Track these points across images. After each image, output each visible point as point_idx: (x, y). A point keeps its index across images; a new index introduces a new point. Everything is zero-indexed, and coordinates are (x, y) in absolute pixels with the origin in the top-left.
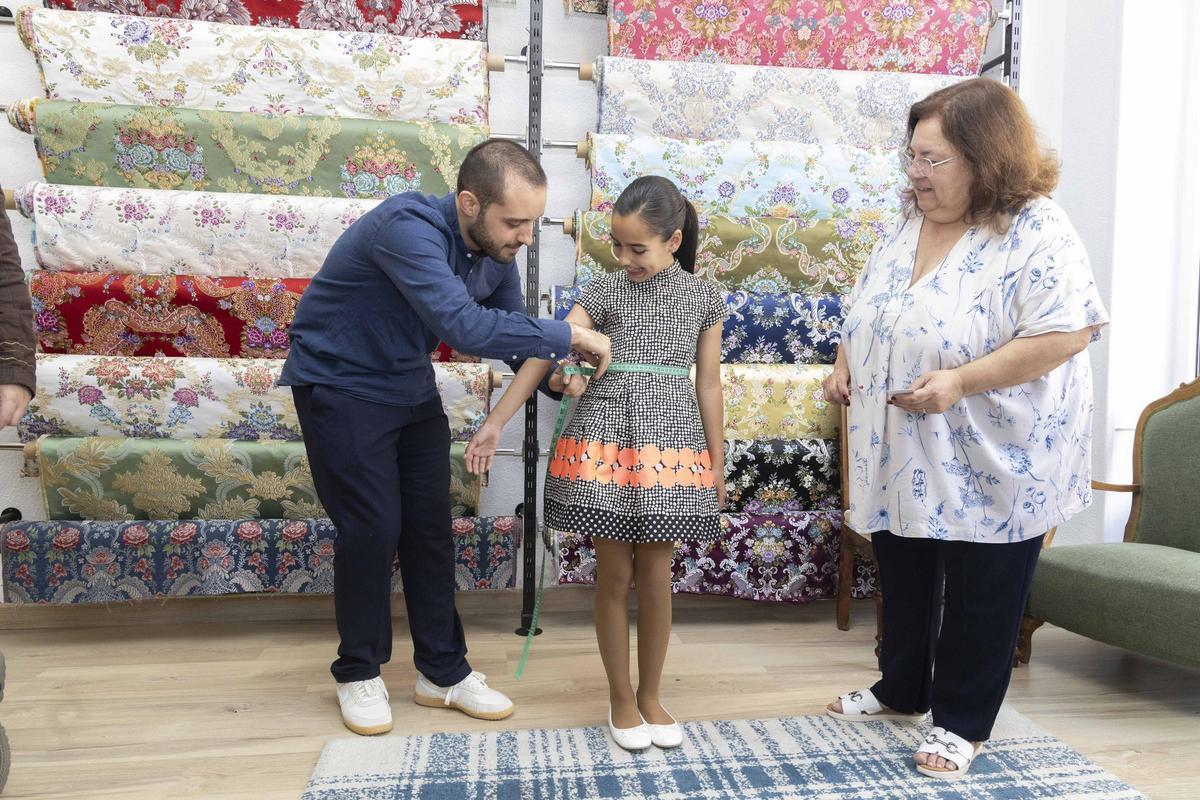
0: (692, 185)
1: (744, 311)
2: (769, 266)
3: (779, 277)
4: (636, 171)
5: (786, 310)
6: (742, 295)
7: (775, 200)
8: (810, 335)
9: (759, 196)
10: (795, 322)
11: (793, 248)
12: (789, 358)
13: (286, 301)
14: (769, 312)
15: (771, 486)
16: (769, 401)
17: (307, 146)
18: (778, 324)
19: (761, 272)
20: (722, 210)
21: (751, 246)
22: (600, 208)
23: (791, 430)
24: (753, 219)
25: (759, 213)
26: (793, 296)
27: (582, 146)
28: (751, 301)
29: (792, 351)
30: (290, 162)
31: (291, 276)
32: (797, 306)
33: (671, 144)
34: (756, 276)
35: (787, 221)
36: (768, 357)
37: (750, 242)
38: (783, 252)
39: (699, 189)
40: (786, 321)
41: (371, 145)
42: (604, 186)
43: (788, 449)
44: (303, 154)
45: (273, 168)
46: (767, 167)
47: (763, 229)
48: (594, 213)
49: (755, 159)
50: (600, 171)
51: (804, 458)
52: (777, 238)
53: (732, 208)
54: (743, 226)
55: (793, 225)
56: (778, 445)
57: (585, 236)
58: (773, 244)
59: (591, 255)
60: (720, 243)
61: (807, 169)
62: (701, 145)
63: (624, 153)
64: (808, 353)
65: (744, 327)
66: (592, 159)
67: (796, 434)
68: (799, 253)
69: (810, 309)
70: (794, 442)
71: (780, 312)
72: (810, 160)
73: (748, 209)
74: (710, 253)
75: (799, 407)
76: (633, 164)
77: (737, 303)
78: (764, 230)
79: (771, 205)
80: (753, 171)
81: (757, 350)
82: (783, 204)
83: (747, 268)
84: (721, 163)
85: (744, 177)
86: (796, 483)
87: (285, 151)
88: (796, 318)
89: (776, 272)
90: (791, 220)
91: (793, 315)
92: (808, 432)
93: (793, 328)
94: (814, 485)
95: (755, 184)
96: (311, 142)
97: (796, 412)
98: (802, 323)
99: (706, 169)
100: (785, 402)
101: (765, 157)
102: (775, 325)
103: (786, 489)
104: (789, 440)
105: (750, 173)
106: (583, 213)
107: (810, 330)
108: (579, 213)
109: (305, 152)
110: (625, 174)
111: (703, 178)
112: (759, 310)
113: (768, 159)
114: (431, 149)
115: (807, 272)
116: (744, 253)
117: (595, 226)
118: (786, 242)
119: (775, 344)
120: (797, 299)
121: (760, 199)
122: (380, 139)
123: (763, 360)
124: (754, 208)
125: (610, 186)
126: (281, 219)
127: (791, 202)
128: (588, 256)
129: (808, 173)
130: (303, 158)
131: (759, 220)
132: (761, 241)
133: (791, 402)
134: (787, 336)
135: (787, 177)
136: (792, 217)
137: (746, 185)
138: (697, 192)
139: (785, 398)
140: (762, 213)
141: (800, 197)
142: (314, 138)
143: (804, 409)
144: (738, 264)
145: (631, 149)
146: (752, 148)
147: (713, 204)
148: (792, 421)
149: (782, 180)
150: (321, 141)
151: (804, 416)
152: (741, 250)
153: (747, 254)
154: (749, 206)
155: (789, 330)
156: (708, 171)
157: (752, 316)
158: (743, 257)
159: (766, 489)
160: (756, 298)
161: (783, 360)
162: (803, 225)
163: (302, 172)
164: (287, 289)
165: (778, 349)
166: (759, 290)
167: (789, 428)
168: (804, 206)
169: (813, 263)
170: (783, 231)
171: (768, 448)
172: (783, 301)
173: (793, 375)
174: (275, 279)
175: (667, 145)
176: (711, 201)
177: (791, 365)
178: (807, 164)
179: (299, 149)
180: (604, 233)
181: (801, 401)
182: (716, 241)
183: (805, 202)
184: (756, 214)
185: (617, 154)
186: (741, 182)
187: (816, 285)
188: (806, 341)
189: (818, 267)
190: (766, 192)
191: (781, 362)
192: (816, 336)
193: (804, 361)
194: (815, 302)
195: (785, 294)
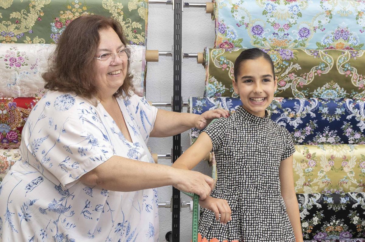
0: (282, 30)
1: (316, 111)
2: (332, 82)
3: (339, 88)
4: (244, 22)
5: (343, 110)
6: (314, 101)
7: (336, 38)
8: (358, 125)
9: (325, 36)
10: (349, 117)
11: (348, 70)
12: (345, 141)
13: (16, 113)
14: (332, 111)
15: (332, 224)
16: (332, 169)
17: (29, 12)
18: (338, 119)
19: (327, 85)
20: (301, 45)
21: (320, 69)
22: (221, 46)
23: (346, 186)
24: (321, 52)
25: (325, 46)
26: (348, 100)
27: (209, 6)
28: (320, 104)
29: (347, 135)
30: (17, 21)
31: (20, 95)
32: (350, 107)
33: (268, 4)
34: (323, 88)
35: (344, 53)
36: (331, 139)
37: (320, 67)
38: (341, 72)
39: (286, 33)
40: (343, 117)
41: (71, 10)
42: (224, 32)
43: (343, 200)
44: (26, 17)
45: (7, 26)
46: (331, 18)
47: (328, 58)
48: (217, 50)
49: (323, 14)
50: (221, 23)
51: (353, 206)
52: (337, 64)
53: (308, 44)
54: (315, 57)
55: (348, 55)
56: (336, 197)
57: (212, 65)
58: (335, 67)
59: (215, 78)
60: (300, 68)
61: (357, 19)
62: (288, 5)
63: (237, 11)
64: (358, 136)
65: (315, 121)
66: (216, 15)
67: (349, 188)
68: (352, 74)
69: (359, 109)
70: (347, 195)
71: (339, 111)
72: (359, 13)
73: (318, 44)
74: (293, 74)
75: (351, 172)
76: (243, 18)
77: (311, 106)
78: (329, 59)
79: (333, 41)
80: (322, 21)
81: (324, 135)
82: (341, 41)
83: (319, 82)
84: (301, 16)
85: (316, 24)
86: (348, 221)
87: (14, 15)
88: (349, 114)
89: (336, 85)
90: (347, 52)
91: (347, 113)
92: (357, 187)
93: (348, 121)
94: (360, 222)
95: (323, 28)
96: (31, 9)
97: (349, 175)
98: (354, 117)
99: (291, 20)
100: (342, 169)
101: (330, 11)
102: (336, 119)
103: (342, 225)
104: (344, 194)
105: (320, 22)
106: (210, 50)
107: (359, 122)
108: (208, 50)
109: (28, 16)
110: (237, 24)
111: (289, 26)
112: (325, 110)
113: (332, 13)
114: (110, 12)
115: (357, 85)
116: (316, 74)
117: (218, 59)
118: (343, 66)
119: (336, 131)
120: (350, 102)
121: (326, 38)
122: (77, 6)
123: (328, 141)
124: (322, 44)
125: (228, 32)
126: (13, 60)
127: (347, 39)
128: (213, 79)
129: (358, 21)
130: (26, 19)
131: (325, 52)
132: (327, 66)
133: (346, 169)
134: (344, 126)
135: (344, 24)
136: (347, 48)
137: (317, 30)
138: (285, 34)
139: (342, 167)
140: (328, 46)
141: (352, 36)
142: (34, 7)
143: (354, 173)
144: (312, 80)
145: (241, 8)
146: (321, 6)
147: (295, 41)
148: (346, 181)
149: (341, 25)
150: (38, 8)
151: (354, 178)
152: (314, 72)
153: (318, 75)
154: (319, 42)
155: (345, 123)
156: (292, 21)
157: (321, 114)
158: (315, 76)
159: (328, 225)
160: (323, 102)
161: (341, 140)
162: (354, 55)
163: (26, 28)
164: (18, 106)
165: (338, 134)
166: (325, 97)
167: (345, 185)
168: (355, 42)
169: (361, 79)
170: (341, 59)
171: (330, 200)
172: (341, 104)
173: (348, 151)
174: (9, 99)
175: (265, 5)
176: (294, 40)
177: (345, 145)
178: (358, 15)
179: (23, 13)
180: (224, 63)
181: (353, 168)
182: (298, 67)
183: (356, 39)
184: (324, 47)
185: (232, 12)
186: (314, 27)
187: (363, 93)
188: (356, 129)
189: (364, 82)
190: (330, 33)
191: (339, 142)
192: (363, 126)
193: (355, 141)
194: (362, 104)
195: (342, 99)
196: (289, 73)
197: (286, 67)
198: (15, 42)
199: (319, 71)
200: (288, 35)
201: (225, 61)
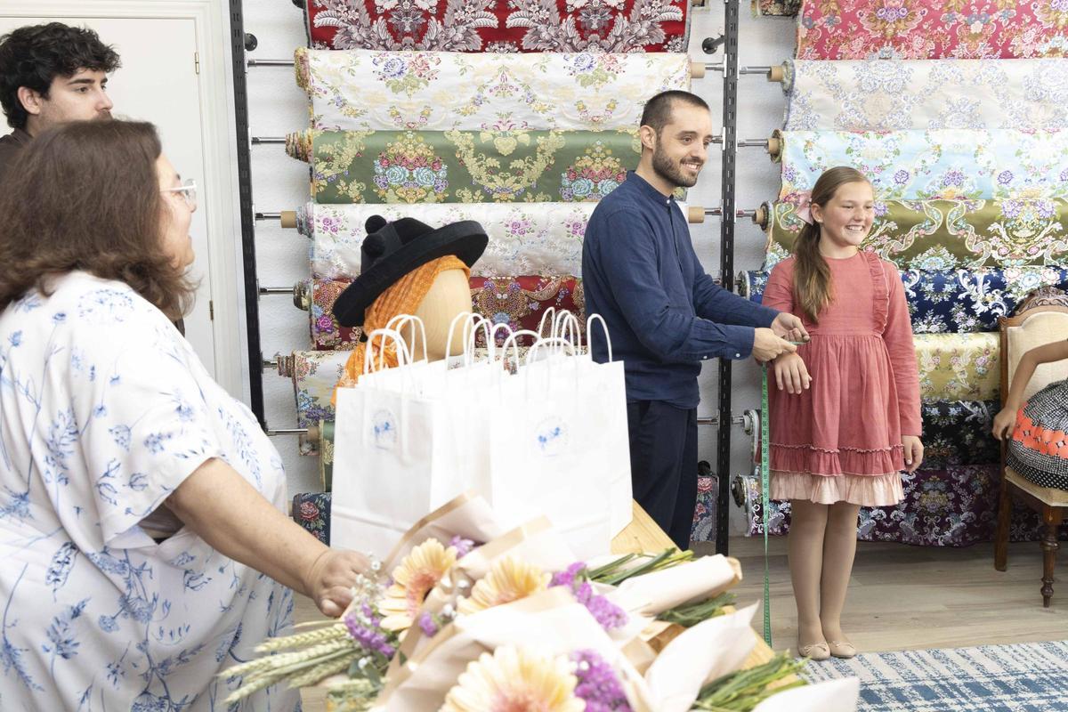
0: (872, 175)
1: (916, 288)
2: (939, 245)
3: (947, 254)
4: (821, 165)
5: (955, 286)
6: (915, 274)
7: (945, 184)
8: (974, 307)
9: (930, 181)
10: (961, 296)
11: (962, 228)
12: (953, 328)
13: (520, 298)
14: (939, 288)
15: (935, 444)
16: (936, 368)
17: (535, 159)
18: (946, 299)
19: (931, 250)
20: (896, 195)
21: (923, 229)
22: (788, 199)
23: (954, 394)
24: (925, 203)
25: (929, 195)
26: (961, 272)
27: (772, 145)
28: (923, 279)
29: (957, 321)
30: (518, 172)
31: (521, 273)
32: (964, 282)
33: (854, 139)
34: (926, 255)
35: (957, 204)
36: (934, 328)
37: (923, 226)
38: (952, 232)
39: (877, 179)
40: (954, 296)
41: (590, 155)
42: (793, 180)
43: (953, 411)
44: (530, 166)
45: (505, 179)
46: (939, 155)
47: (935, 213)
48: (783, 206)
49: (928, 150)
50: (789, 167)
51: (967, 419)
52: (947, 221)
53: (905, 193)
54: (917, 212)
55: (962, 208)
56: (943, 406)
57: (777, 227)
58: (944, 225)
59: (780, 244)
60: (896, 228)
61: (975, 156)
62: (881, 139)
63: (811, 150)
64: (971, 322)
65: (915, 303)
66: (782, 157)
67: (959, 396)
68: (967, 234)
69: (976, 284)
70: (958, 405)
71: (948, 288)
72: (979, 147)
73: (920, 193)
74: (886, 236)
76: (819, 159)
77: (910, 281)
78: (937, 215)
79: (941, 189)
80: (927, 160)
81: (926, 321)
82: (952, 187)
83: (920, 247)
84: (898, 154)
85: (919, 165)
86: (958, 441)
87: (518, 164)
88: (962, 292)
89: (944, 251)
90: (961, 202)
91: (960, 290)
92: (970, 394)
93: (959, 301)
94: (974, 441)
95: (927, 170)
96: (539, 156)
97: (959, 377)
98: (968, 296)
99: (885, 160)
100: (951, 369)
101: (939, 146)
102: (943, 300)
103: (949, 446)
104: (953, 403)
105: (924, 162)
106: (774, 205)
107: (975, 303)
108: (770, 205)
109: (533, 164)
110: (812, 170)
111: (881, 168)
112: (930, 287)
113: (941, 148)
115: (972, 250)
116: (917, 235)
117: (785, 218)
118: (955, 224)
119: (942, 316)
120: (964, 275)
121: (931, 184)
123: (929, 330)
124: (926, 192)
125: (797, 180)
126: (515, 225)
127: (960, 185)
128: (777, 245)
129: (978, 159)
130: (530, 169)
131: (931, 204)
133: (956, 368)
134: (954, 309)
135: (957, 164)
136: (959, 197)
137: (920, 173)
138: (875, 181)
139: (950, 365)
140: (933, 195)
141: (968, 180)
142: (542, 152)
143: (966, 374)
144: (910, 244)
145: (817, 146)
146: (927, 139)
147: (888, 190)
148: (955, 385)
149: (953, 165)
150: (548, 154)
151: (966, 380)
152: (914, 232)
153: (919, 237)
154: (920, 190)
155: (955, 304)
156: (887, 162)
157: (923, 293)
158: (916, 239)
159: (931, 447)
160: (927, 276)
161: (948, 329)
162: (971, 207)
163: (528, 181)
164: (522, 287)
165: (944, 320)
166: (927, 268)
167: (952, 391)
168: (971, 188)
169: (979, 240)
170: (953, 214)
171: (935, 411)
172: (951, 277)
173: (960, 343)
174: (509, 278)
175: (850, 140)
176: (887, 187)
177: (954, 334)
178: (977, 151)
179: (528, 162)
180: (793, 223)
181: (965, 367)
182: (893, 226)
183: (973, 185)
184: (927, 197)
185: (805, 151)
186: (916, 169)
187: (980, 260)
188: (970, 312)
189: (983, 245)
190: (937, 177)
191: (945, 331)
192: (980, 308)
193: (967, 330)
194: (980, 277)
195: (953, 271)
196: (881, 235)
197: (877, 227)
198: (513, 201)
199: (922, 232)
200: (879, 181)
201: (795, 221)
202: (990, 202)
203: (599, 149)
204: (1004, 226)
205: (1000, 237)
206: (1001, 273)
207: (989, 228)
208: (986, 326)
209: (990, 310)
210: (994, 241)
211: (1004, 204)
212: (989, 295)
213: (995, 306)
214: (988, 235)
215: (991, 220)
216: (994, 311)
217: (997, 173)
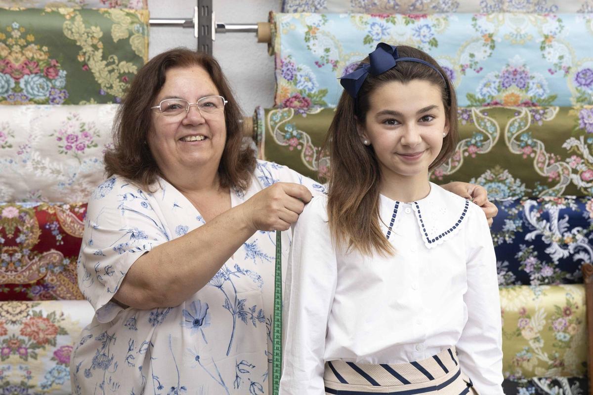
2: (498, 168)
3: (510, 179)
4: (330, 58)
5: (519, 223)
7: (504, 86)
8: (549, 250)
9: (484, 81)
10: (530, 236)
11: (527, 145)
12: (524, 279)
14: (498, 225)
18: (509, 241)
19: (488, 174)
21: (474, 145)
22: (287, 104)
23: (528, 366)
24: (476, 111)
25: (484, 100)
26: (528, 204)
27: (263, 29)
29: (527, 270)
32: (533, 218)
33: (374, 24)
34: (481, 180)
35: (519, 113)
37: (473, 141)
38: (515, 150)
40: (519, 237)
41: (5, 42)
42: (292, 79)
46: (493, 47)
47: (488, 124)
48: (279, 112)
49: (477, 40)
50: (286, 61)
52: (507, 134)
54: (465, 122)
55: (526, 117)
57: (269, 140)
58: (502, 141)
61: (542, 48)
62: (411, 25)
63: (315, 38)
64: (548, 271)
66: (277, 47)
67: (533, 371)
68: (535, 152)
69: (548, 220)
70: (531, 384)
71: (511, 225)
72: (546, 37)
73: (470, 97)
75: (537, 339)
76: (327, 50)
78: (491, 126)
79: (499, 91)
80: (476, 54)
82: (514, 90)
83: (472, 168)
84: (437, 45)
85: (465, 59)
88: (530, 231)
89: (506, 174)
90: (524, 110)
91: (527, 228)
92: (549, 368)
93: (528, 243)
95: (478, 67)
97: (533, 345)
98: (539, 237)
100: (519, 334)
101: (491, 36)
102: (505, 241)
104: (525, 381)
105: (472, 56)
106: (267, 111)
107: (549, 245)
108: (262, 112)
110: (317, 63)
113: (494, 38)
114: (78, 43)
115: (544, 174)
116: (466, 154)
117: (281, 129)
118: (518, 139)
119: (506, 263)
120: (532, 208)
121: (485, 85)
124: (479, 96)
125: (299, 78)
127: (525, 87)
129: (545, 53)
131: (483, 112)
132: (486, 138)
133: (526, 334)
134: (521, 254)
135: (518, 59)
136: (526, 104)
137: (468, 70)
139: (519, 330)
140: (489, 101)
141: (535, 80)
143: (542, 341)
144: (459, 166)
145: (324, 33)
146: (474, 26)
148: (529, 355)
149: (512, 61)
151: (543, 349)
152: (462, 150)
153: (470, 155)
154: (471, 93)
155: (523, 247)
158: (465, 158)
161: (517, 280)
162: (538, 117)
165: (510, 268)
167: (525, 364)
168: (541, 91)
169: (552, 161)
170: (514, 126)
172: (514, 211)
173: (530, 299)
175: (368, 27)
177: (525, 287)
178: (543, 42)
180: (292, 137)
181: (539, 332)
183: (542, 86)
184: (481, 102)
185: (307, 40)
186: (462, 66)
187: (557, 187)
188: (545, 258)
189: (559, 166)
190: (492, 75)
191: (514, 283)
192: (557, 253)
193: (543, 281)
194: (554, 211)
195: (518, 202)
199: (473, 149)
201: (295, 133)
202: (565, 109)
203: (16, 34)
204: (585, 142)
205: (581, 156)
206: (582, 206)
207: (565, 145)
208: (568, 276)
209: (571, 256)
210: (572, 162)
211: (584, 113)
212: (568, 237)
213: (578, 250)
214: (565, 155)
215: (566, 135)
216: (577, 257)
217: (574, 71)
